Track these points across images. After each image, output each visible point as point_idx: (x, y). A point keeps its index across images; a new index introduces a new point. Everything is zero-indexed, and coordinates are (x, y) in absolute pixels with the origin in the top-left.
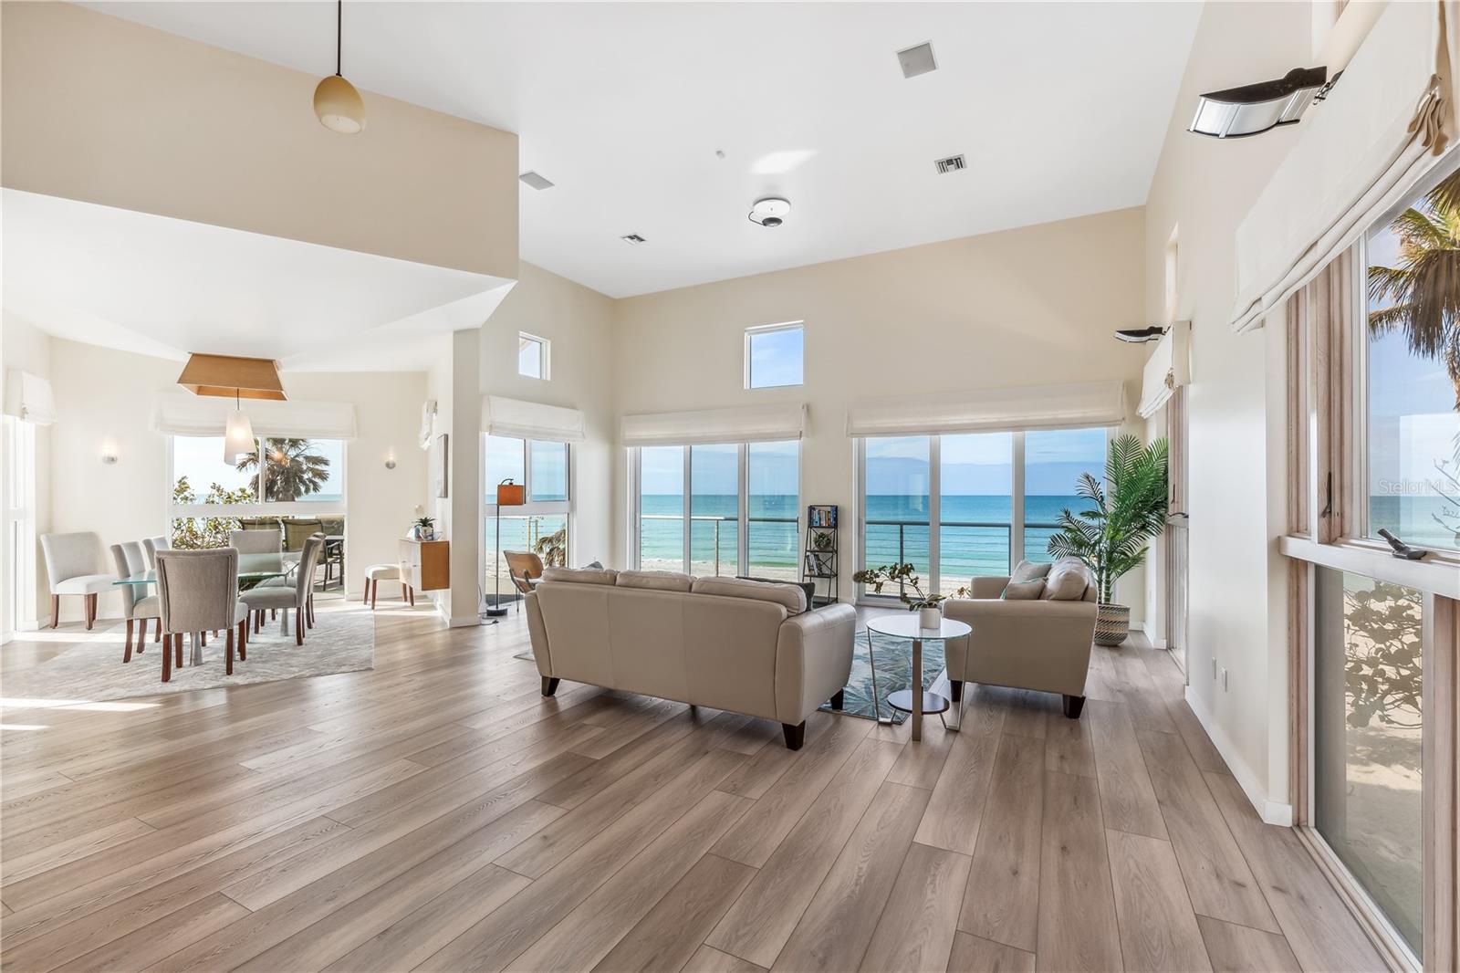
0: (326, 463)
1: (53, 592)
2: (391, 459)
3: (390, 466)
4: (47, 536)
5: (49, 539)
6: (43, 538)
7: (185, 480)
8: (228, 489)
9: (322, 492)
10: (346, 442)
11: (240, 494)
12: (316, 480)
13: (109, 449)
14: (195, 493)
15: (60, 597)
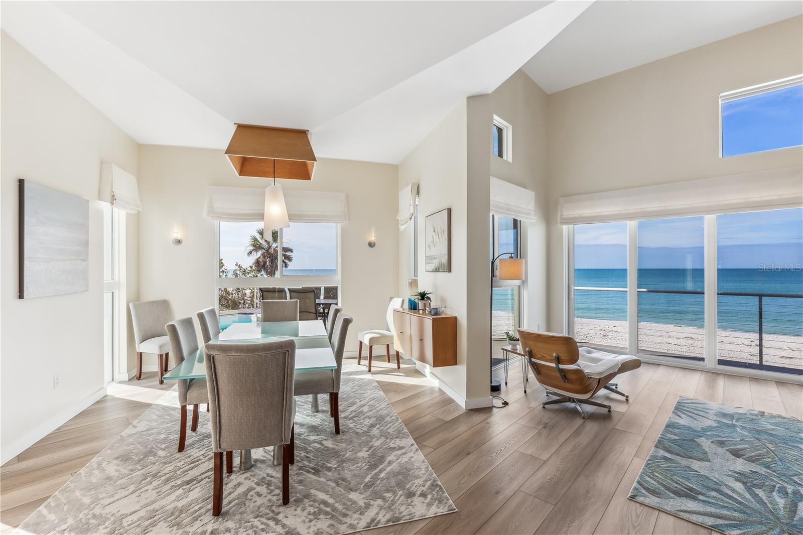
0: (291, 251)
1: (137, 351)
2: (372, 238)
3: (371, 245)
4: (134, 304)
5: (135, 306)
6: (131, 305)
7: (222, 261)
8: (244, 267)
9: (289, 268)
10: (339, 225)
11: (250, 269)
12: (286, 261)
13: (177, 234)
14: (228, 269)
15: (143, 354)
